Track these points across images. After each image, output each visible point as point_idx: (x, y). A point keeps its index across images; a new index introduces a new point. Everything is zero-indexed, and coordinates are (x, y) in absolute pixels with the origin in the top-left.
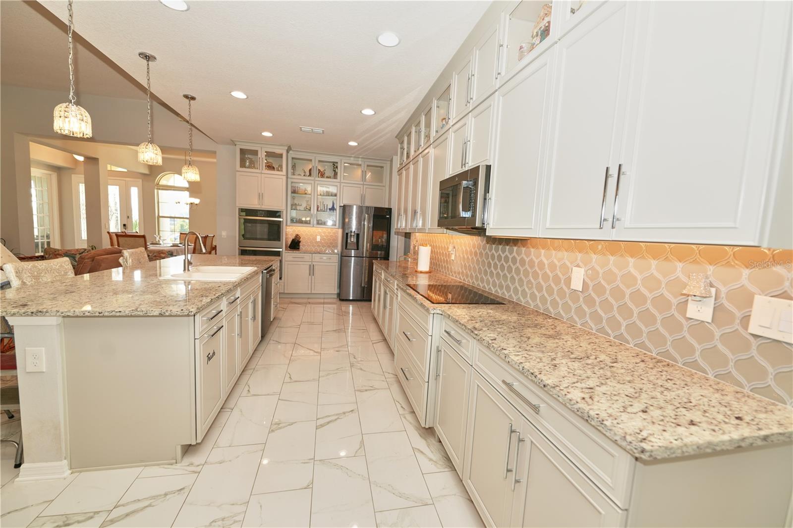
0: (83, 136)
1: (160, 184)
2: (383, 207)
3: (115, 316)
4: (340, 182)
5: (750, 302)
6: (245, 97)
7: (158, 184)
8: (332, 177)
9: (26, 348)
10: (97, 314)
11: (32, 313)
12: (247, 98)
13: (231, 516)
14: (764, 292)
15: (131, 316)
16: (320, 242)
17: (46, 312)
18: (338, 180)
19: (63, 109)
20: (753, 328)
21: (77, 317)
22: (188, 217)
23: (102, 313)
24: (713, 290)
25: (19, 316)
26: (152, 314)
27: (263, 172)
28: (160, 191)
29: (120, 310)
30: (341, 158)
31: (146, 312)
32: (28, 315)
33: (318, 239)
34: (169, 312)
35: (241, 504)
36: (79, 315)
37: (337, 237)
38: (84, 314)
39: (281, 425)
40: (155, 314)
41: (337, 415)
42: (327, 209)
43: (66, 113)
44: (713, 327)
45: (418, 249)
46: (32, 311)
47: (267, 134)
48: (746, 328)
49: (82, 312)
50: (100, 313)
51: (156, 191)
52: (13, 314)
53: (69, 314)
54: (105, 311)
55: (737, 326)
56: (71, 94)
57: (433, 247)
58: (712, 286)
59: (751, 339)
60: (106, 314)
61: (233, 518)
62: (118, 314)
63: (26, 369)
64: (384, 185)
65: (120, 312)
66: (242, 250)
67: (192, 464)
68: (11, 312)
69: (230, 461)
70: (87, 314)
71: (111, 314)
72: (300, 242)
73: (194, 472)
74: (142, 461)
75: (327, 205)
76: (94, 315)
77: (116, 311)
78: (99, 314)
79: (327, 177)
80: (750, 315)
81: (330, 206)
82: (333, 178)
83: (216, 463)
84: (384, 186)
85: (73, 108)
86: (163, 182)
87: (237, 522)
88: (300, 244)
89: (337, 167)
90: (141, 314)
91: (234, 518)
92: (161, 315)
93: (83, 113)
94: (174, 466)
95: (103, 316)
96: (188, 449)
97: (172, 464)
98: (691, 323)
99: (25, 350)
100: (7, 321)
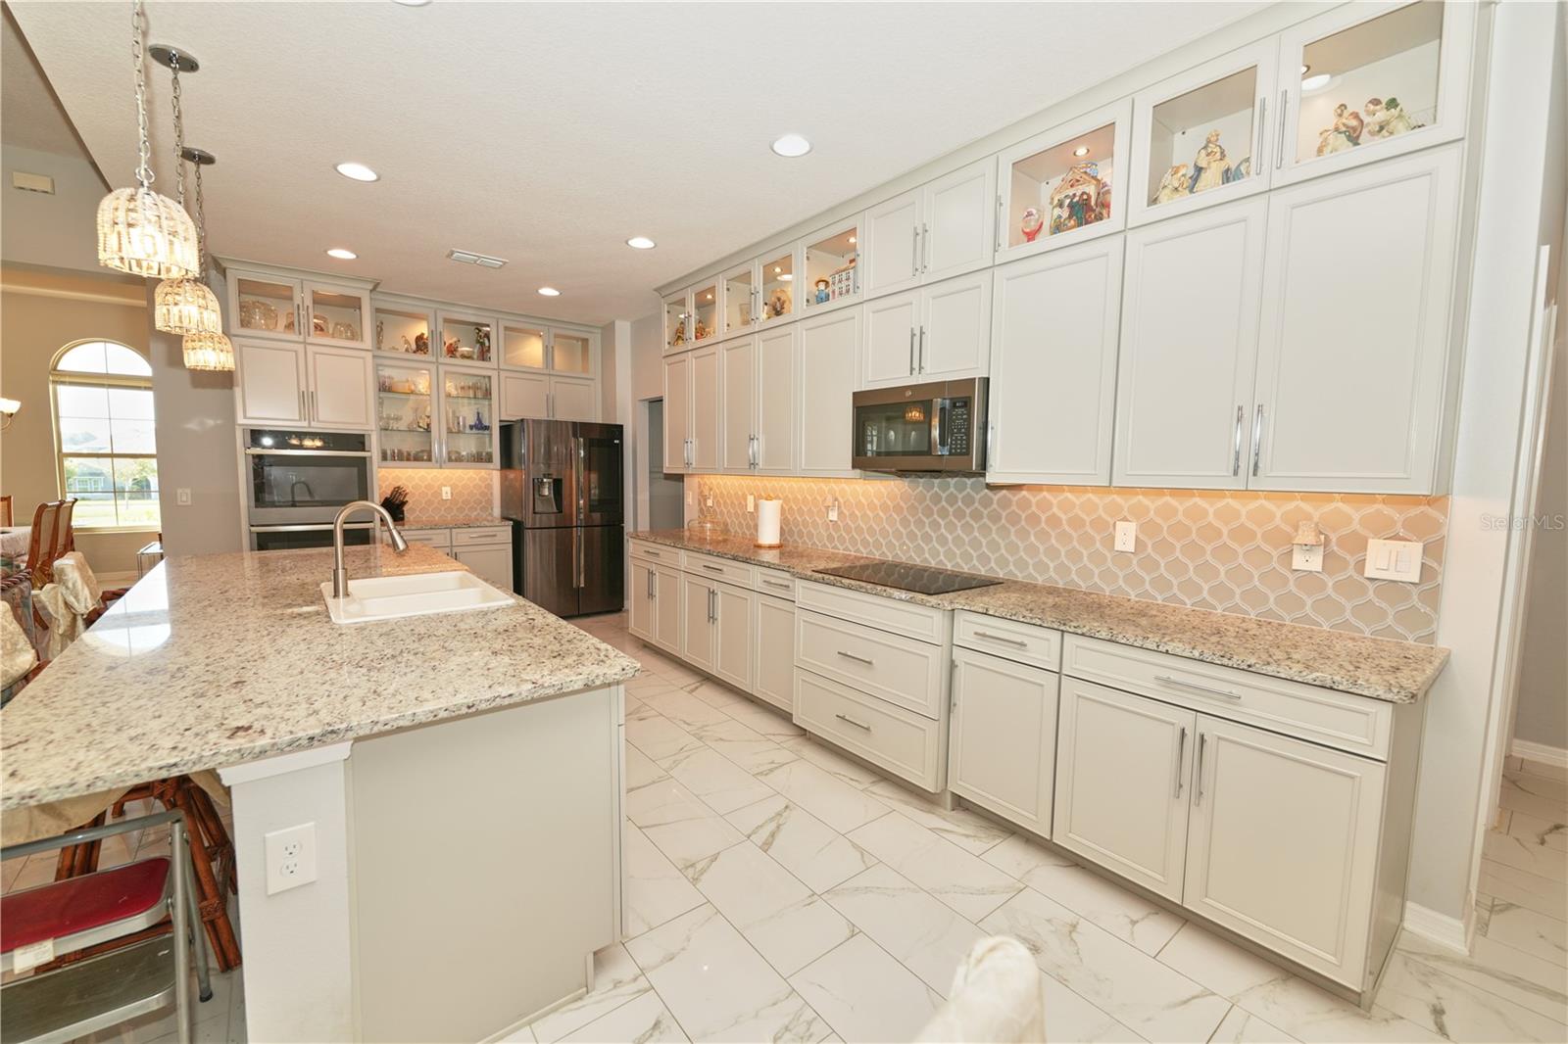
0: (159, 274)
1: (59, 368)
2: (593, 422)
3: (501, 708)
4: (499, 369)
5: (1363, 546)
6: (372, 177)
7: (55, 369)
8: (475, 357)
9: (267, 835)
10: (464, 710)
11: (312, 739)
12: (378, 179)
13: (793, 1019)
14: (1377, 535)
15: (534, 701)
16: (453, 501)
17: (347, 730)
18: (493, 363)
19: (123, 204)
20: (1369, 572)
21: (421, 725)
22: (153, 451)
23: (473, 706)
24: (1322, 537)
25: (274, 756)
26: (571, 689)
27: (310, 340)
28: (61, 389)
29: (510, 692)
30: (497, 316)
31: (559, 687)
32: (300, 747)
33: (446, 493)
34: (602, 678)
35: (787, 998)
36: (424, 720)
37: (489, 487)
38: (435, 716)
39: (699, 867)
40: (576, 687)
41: (772, 819)
42: (464, 426)
43: (133, 215)
44: (1324, 577)
45: (756, 506)
46: (310, 733)
47: (340, 254)
48: (1363, 574)
49: (432, 712)
50: (469, 707)
51: (51, 387)
52: (261, 752)
53: (401, 723)
54: (481, 701)
55: (1351, 571)
56: (144, 166)
57: (786, 500)
58: (1321, 533)
59: (1367, 583)
60: (483, 706)
61: (798, 1019)
62: (507, 702)
63: (266, 887)
64: (592, 377)
65: (510, 695)
66: (259, 534)
67: (620, 982)
68: (254, 748)
69: (683, 949)
70: (443, 714)
71: (492, 705)
72: (404, 503)
73: (639, 991)
74: (521, 1016)
75: (464, 418)
76: (457, 713)
77: (503, 695)
78: (467, 710)
79: (463, 356)
80: (1365, 560)
81: (472, 420)
82: (478, 359)
83: (662, 962)
84: (592, 379)
85: (146, 200)
86: (66, 364)
87: (812, 1022)
88: (405, 508)
89: (487, 336)
90: (551, 691)
91: (801, 1020)
92: (588, 687)
93: (175, 215)
94: (587, 1000)
95: (479, 713)
96: (600, 958)
97: (580, 998)
98: (1297, 575)
99: (264, 840)
100: (218, 775)
